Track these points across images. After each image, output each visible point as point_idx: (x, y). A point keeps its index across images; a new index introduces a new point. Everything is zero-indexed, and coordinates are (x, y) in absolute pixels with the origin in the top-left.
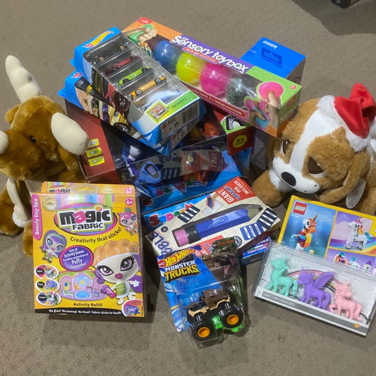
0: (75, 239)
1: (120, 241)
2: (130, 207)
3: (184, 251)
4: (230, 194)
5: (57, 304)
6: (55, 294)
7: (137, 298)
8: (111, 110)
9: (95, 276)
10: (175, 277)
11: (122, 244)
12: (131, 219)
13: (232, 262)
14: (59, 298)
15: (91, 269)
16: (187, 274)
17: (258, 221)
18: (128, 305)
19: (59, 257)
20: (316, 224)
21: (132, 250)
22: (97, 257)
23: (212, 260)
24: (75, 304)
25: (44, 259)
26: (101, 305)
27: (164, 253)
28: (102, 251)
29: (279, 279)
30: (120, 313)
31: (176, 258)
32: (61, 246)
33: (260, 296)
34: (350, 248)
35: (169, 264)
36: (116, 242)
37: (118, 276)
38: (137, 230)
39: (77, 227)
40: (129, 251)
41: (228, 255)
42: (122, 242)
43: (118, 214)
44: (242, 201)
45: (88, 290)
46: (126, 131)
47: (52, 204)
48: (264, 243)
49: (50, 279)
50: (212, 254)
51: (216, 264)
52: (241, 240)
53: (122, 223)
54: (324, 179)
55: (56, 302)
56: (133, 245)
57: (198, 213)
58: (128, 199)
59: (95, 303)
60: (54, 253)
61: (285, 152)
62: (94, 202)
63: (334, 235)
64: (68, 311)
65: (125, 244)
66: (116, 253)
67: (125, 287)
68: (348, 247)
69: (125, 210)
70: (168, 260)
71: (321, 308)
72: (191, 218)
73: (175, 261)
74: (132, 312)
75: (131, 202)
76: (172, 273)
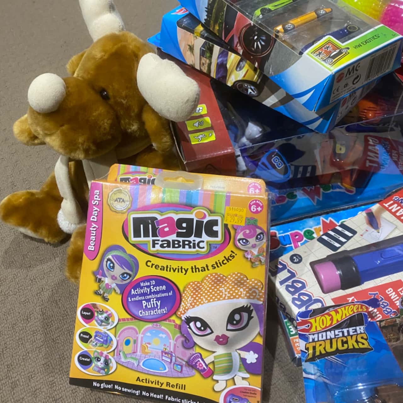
0: (153, 265)
1: (231, 276)
2: (256, 216)
3: (347, 308)
5: (107, 374)
6: (106, 356)
7: (250, 385)
9: (179, 335)
10: (323, 352)
11: (233, 282)
12: (255, 238)
14: (113, 365)
15: (174, 321)
16: (347, 350)
18: (234, 395)
19: (122, 293)
21: (252, 293)
22: (187, 301)
23: (397, 328)
24: (138, 379)
25: (96, 293)
26: (184, 387)
28: (197, 291)
32: (127, 274)
36: (224, 276)
37: (221, 340)
38: (263, 259)
39: (160, 243)
40: (246, 296)
42: (234, 278)
43: (233, 226)
45: (164, 358)
47: (123, 201)
49: (102, 329)
50: (399, 317)
53: (239, 244)
55: (106, 370)
56: (253, 285)
57: (354, 237)
58: (255, 202)
59: (173, 382)
60: (114, 285)
62: (194, 203)
64: (126, 390)
65: (240, 282)
66: (221, 296)
67: (231, 360)
69: (246, 222)
70: (315, 321)
72: (342, 244)
75: (259, 209)
76: (320, 345)
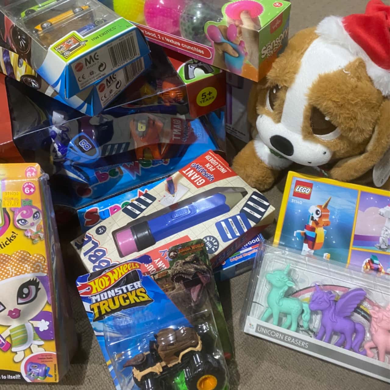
1: (15, 255)
2: (30, 197)
3: (121, 267)
4: (199, 174)
7: (45, 351)
8: (13, 56)
10: (109, 310)
11: (18, 260)
12: (32, 217)
13: (204, 280)
16: (130, 305)
17: (242, 211)
18: (32, 363)
20: (329, 214)
21: (36, 267)
23: (170, 279)
27: (97, 269)
29: (281, 303)
30: (18, 376)
31: (110, 280)
33: (252, 332)
34: (387, 249)
35: (97, 289)
36: (8, 255)
37: (14, 314)
38: (42, 235)
40: (31, 270)
41: (196, 269)
42: (18, 256)
44: (216, 183)
46: (37, 86)
48: (253, 244)
50: (170, 269)
51: (177, 285)
52: (217, 241)
53: (18, 225)
54: (338, 141)
56: (36, 259)
57: (153, 204)
58: (27, 184)
61: (272, 105)
63: (358, 229)
65: (24, 258)
66: (8, 274)
67: (25, 332)
68: (383, 246)
69: (22, 203)
70: (95, 283)
71: (351, 349)
72: (142, 210)
73: (108, 283)
74: (38, 374)
75: (32, 190)
76: (104, 304)
